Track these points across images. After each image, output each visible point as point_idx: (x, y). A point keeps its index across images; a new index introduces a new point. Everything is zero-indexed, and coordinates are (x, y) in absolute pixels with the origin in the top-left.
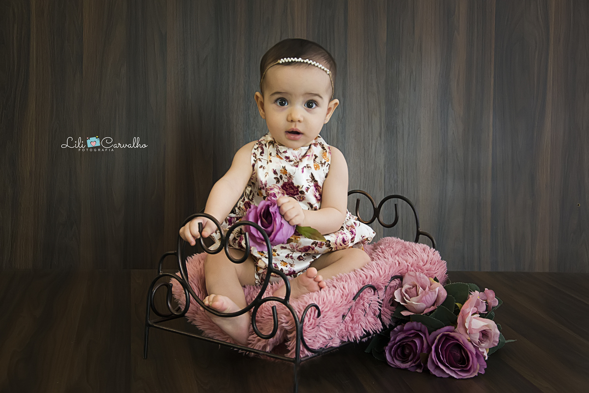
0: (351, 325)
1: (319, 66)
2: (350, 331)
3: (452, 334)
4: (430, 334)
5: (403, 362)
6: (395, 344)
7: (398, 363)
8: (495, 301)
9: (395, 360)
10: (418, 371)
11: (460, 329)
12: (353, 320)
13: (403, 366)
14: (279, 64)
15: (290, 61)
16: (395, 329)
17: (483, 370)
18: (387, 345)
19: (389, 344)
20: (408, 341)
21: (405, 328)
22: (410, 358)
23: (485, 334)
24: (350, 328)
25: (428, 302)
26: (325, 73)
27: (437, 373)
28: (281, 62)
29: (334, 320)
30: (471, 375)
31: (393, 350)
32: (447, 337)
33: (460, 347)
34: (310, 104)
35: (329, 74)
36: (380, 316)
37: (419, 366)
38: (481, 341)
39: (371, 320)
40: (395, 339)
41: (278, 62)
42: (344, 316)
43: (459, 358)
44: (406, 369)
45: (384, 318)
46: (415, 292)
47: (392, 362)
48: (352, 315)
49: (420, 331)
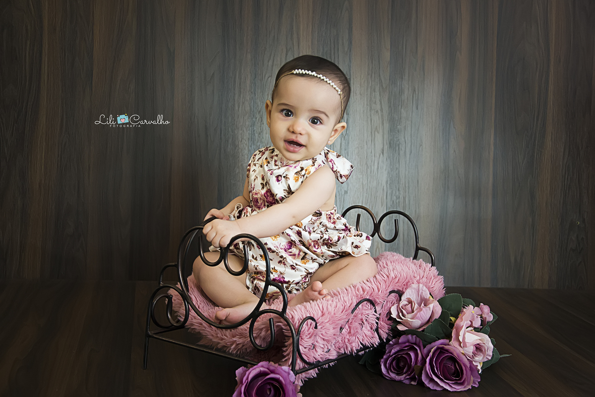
0: (348, 337)
1: (331, 84)
2: (347, 343)
3: (446, 347)
4: (424, 347)
5: (398, 374)
6: (390, 356)
7: (393, 375)
8: (490, 316)
9: (390, 373)
10: (413, 383)
11: (454, 343)
12: (350, 332)
13: (398, 378)
14: (293, 74)
15: (304, 73)
16: (391, 342)
17: (477, 383)
18: (382, 358)
19: (385, 357)
20: (403, 354)
21: (400, 341)
22: (404, 371)
23: (478, 348)
24: (346, 340)
25: (423, 318)
26: (336, 92)
27: (431, 386)
28: (295, 73)
29: (332, 331)
30: (465, 387)
31: (388, 362)
32: (441, 350)
33: (454, 359)
34: (315, 121)
35: (340, 94)
36: (377, 330)
37: (413, 379)
38: (474, 354)
39: (369, 333)
40: (390, 352)
41: (292, 72)
42: (341, 328)
43: (453, 371)
44: (400, 381)
45: (381, 332)
46: (410, 309)
47: (387, 375)
48: (349, 327)
49: (415, 344)
